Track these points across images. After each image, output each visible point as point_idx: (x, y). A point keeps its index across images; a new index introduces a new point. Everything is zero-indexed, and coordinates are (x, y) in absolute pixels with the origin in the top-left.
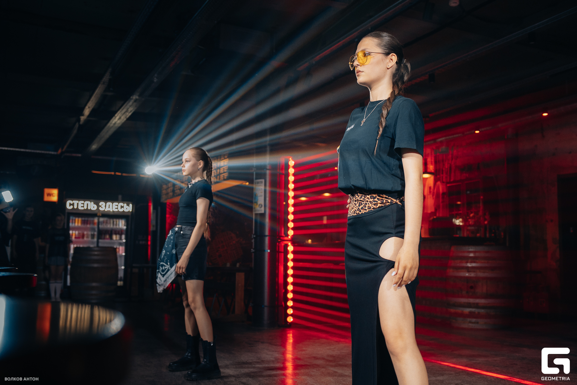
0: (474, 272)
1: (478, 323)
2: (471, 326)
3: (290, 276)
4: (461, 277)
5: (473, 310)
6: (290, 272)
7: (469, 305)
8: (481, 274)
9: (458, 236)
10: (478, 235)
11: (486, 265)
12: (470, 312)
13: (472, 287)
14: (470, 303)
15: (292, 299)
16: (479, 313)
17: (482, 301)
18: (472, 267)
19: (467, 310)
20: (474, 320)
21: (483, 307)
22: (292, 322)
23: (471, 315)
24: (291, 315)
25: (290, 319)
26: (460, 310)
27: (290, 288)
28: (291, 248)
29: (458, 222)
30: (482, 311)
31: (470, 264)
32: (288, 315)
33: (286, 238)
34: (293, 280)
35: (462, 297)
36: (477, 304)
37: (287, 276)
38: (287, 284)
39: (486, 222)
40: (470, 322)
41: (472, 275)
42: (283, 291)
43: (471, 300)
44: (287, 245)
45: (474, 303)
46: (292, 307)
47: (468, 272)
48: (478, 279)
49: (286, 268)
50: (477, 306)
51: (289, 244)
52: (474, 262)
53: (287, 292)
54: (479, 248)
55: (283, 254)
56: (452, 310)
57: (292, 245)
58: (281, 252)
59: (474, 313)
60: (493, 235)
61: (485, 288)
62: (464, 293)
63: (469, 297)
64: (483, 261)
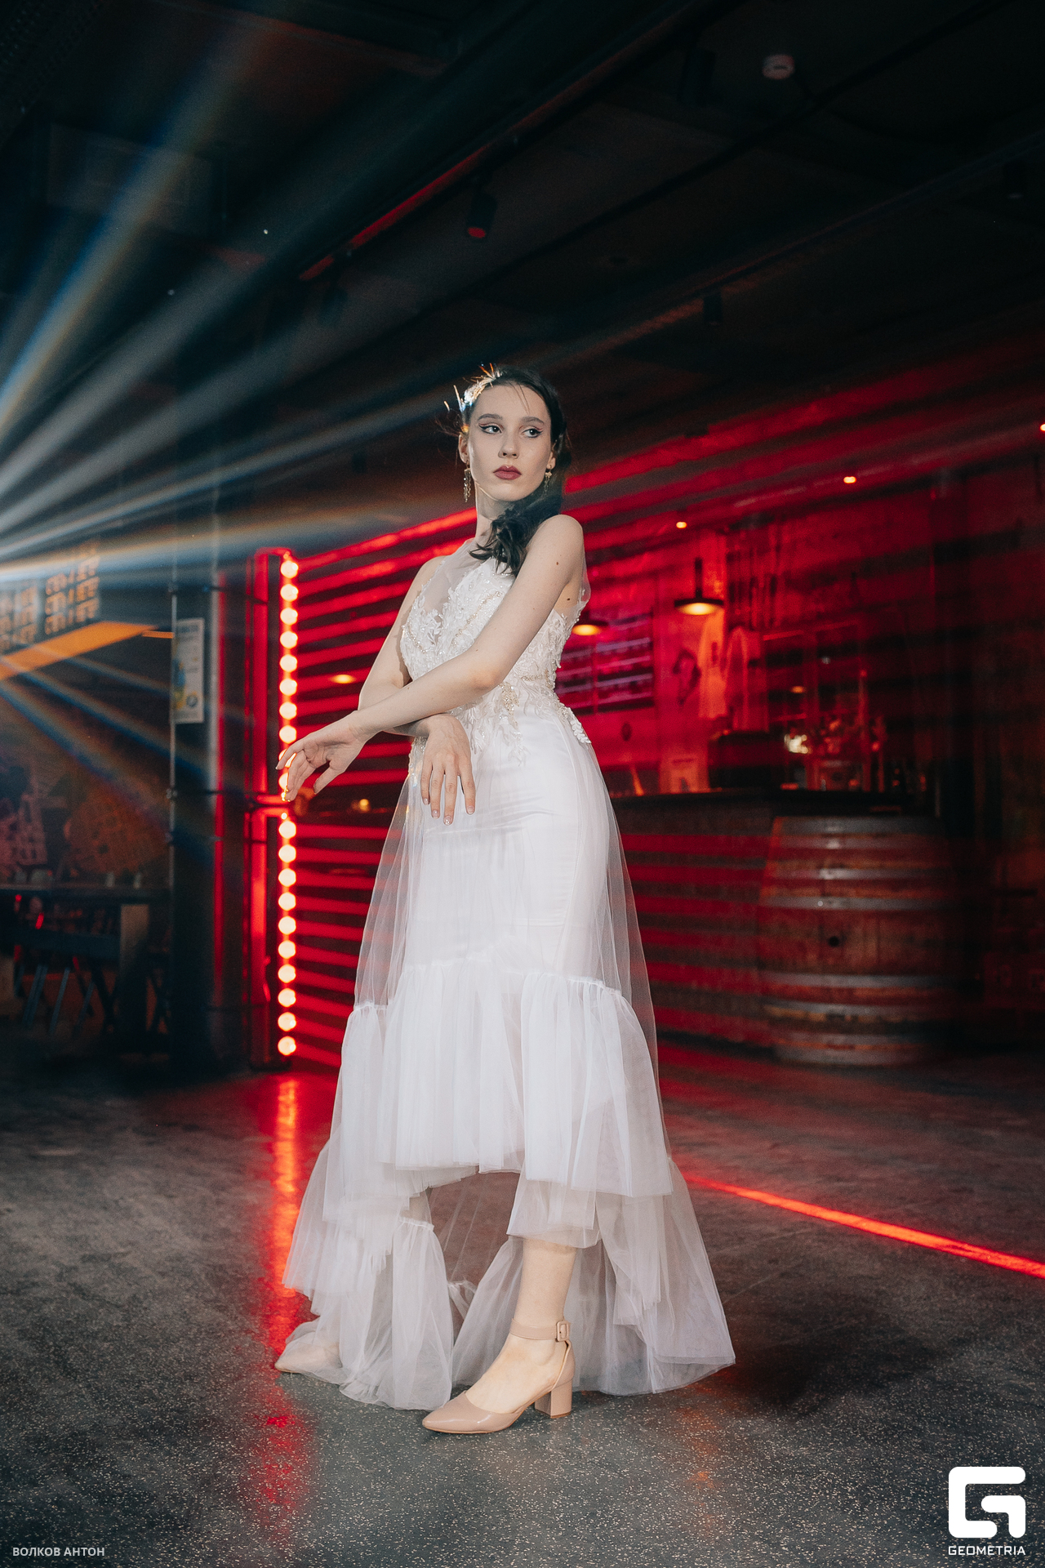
0: (841, 895)
1: (852, 1047)
2: (833, 1056)
3: (285, 913)
4: (805, 913)
5: (837, 1009)
6: (287, 901)
7: (826, 996)
8: (860, 903)
9: (793, 787)
10: (853, 783)
11: (878, 875)
12: (831, 1017)
13: (834, 942)
14: (828, 990)
15: (292, 985)
16: (855, 1018)
17: (863, 983)
18: (837, 882)
19: (820, 1011)
20: (840, 1039)
21: (869, 1001)
22: (292, 1056)
23: (834, 1024)
24: (291, 1033)
25: (287, 1046)
26: (798, 1010)
27: (287, 950)
28: (288, 829)
29: (796, 745)
30: (865, 1012)
31: (830, 873)
32: (282, 1034)
33: (272, 800)
34: (297, 925)
35: (807, 970)
36: (851, 991)
37: (275, 913)
38: (277, 938)
39: (875, 746)
40: (830, 1046)
41: (836, 904)
42: (267, 961)
43: (834, 981)
44: (278, 821)
45: (840, 990)
46: (291, 1009)
47: (824, 895)
48: (852, 916)
49: (275, 890)
50: (849, 996)
51: (284, 816)
52: (842, 866)
53: (278, 962)
54: (855, 825)
55: (263, 848)
56: (777, 1011)
57: (292, 820)
58: (260, 842)
59: (842, 1017)
60: (896, 783)
61: (872, 945)
62: (812, 957)
63: (826, 970)
64: (866, 863)
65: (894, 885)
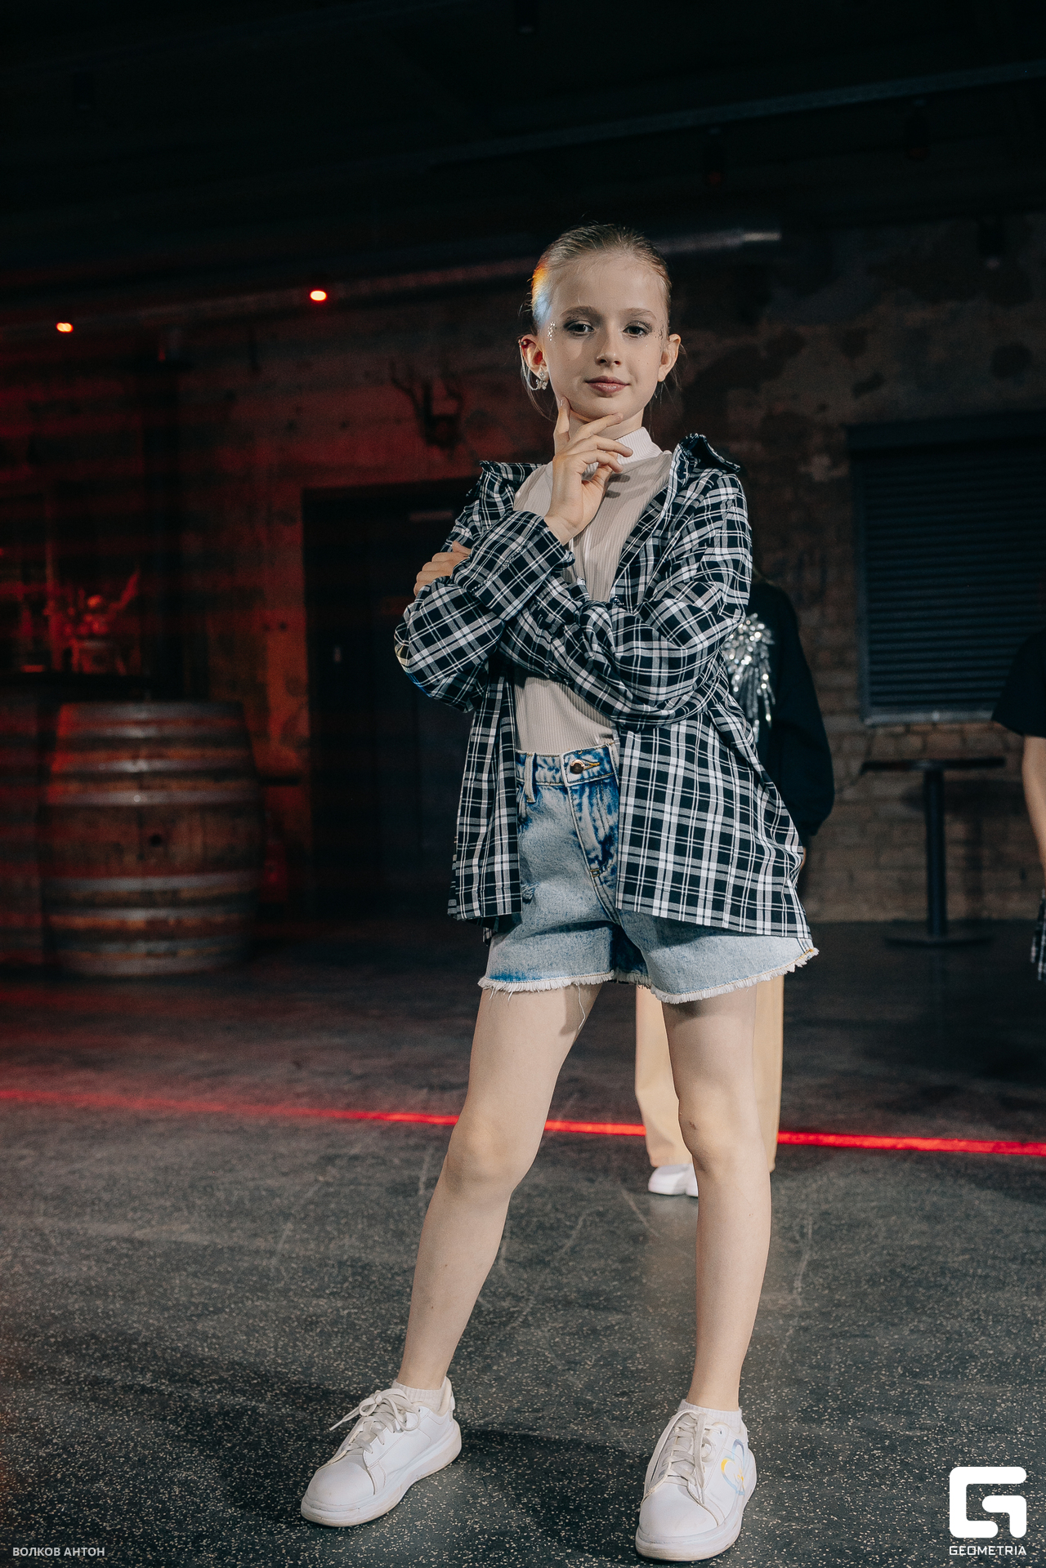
0: (163, 787)
1: (173, 954)
2: (153, 966)
4: (118, 810)
5: (161, 913)
7: (146, 900)
8: (183, 795)
11: (202, 764)
12: (151, 923)
13: (156, 840)
14: (148, 892)
16: (178, 923)
17: (189, 883)
18: (155, 774)
19: (137, 917)
20: (162, 946)
21: (193, 903)
23: (152, 931)
26: (112, 918)
30: (191, 916)
31: (147, 764)
35: (125, 873)
36: (175, 892)
40: (148, 955)
41: (157, 798)
43: (156, 883)
45: (164, 893)
47: (142, 788)
48: (172, 814)
50: (172, 899)
52: (160, 756)
54: (171, 711)
59: (164, 922)
61: (198, 841)
62: (130, 859)
63: (146, 872)
64: (188, 752)
65: (217, 775)
